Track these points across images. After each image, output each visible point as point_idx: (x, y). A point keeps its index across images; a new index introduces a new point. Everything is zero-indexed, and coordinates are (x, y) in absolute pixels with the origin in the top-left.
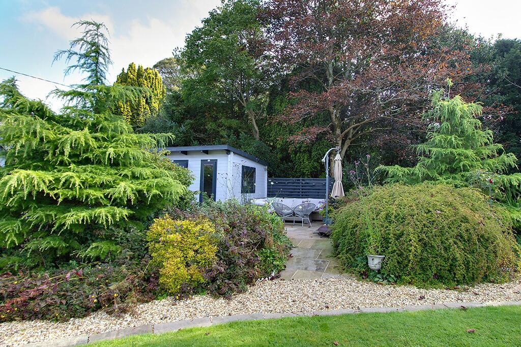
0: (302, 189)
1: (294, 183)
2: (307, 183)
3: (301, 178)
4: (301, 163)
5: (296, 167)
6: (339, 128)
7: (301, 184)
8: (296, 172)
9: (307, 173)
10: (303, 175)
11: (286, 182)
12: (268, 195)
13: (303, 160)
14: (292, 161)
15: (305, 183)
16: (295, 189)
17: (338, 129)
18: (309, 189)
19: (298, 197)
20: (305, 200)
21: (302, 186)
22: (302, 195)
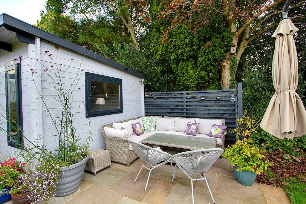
0: (187, 106)
1: (175, 98)
2: (194, 98)
3: (184, 92)
4: (184, 74)
5: (179, 79)
6: (235, 24)
7: (185, 99)
8: (178, 85)
9: (191, 85)
10: (187, 88)
11: (166, 97)
12: (145, 112)
13: (187, 70)
14: (172, 73)
15: (191, 98)
16: (177, 105)
17: (233, 25)
18: (196, 105)
19: (180, 115)
20: (191, 121)
21: (187, 102)
22: (187, 113)
